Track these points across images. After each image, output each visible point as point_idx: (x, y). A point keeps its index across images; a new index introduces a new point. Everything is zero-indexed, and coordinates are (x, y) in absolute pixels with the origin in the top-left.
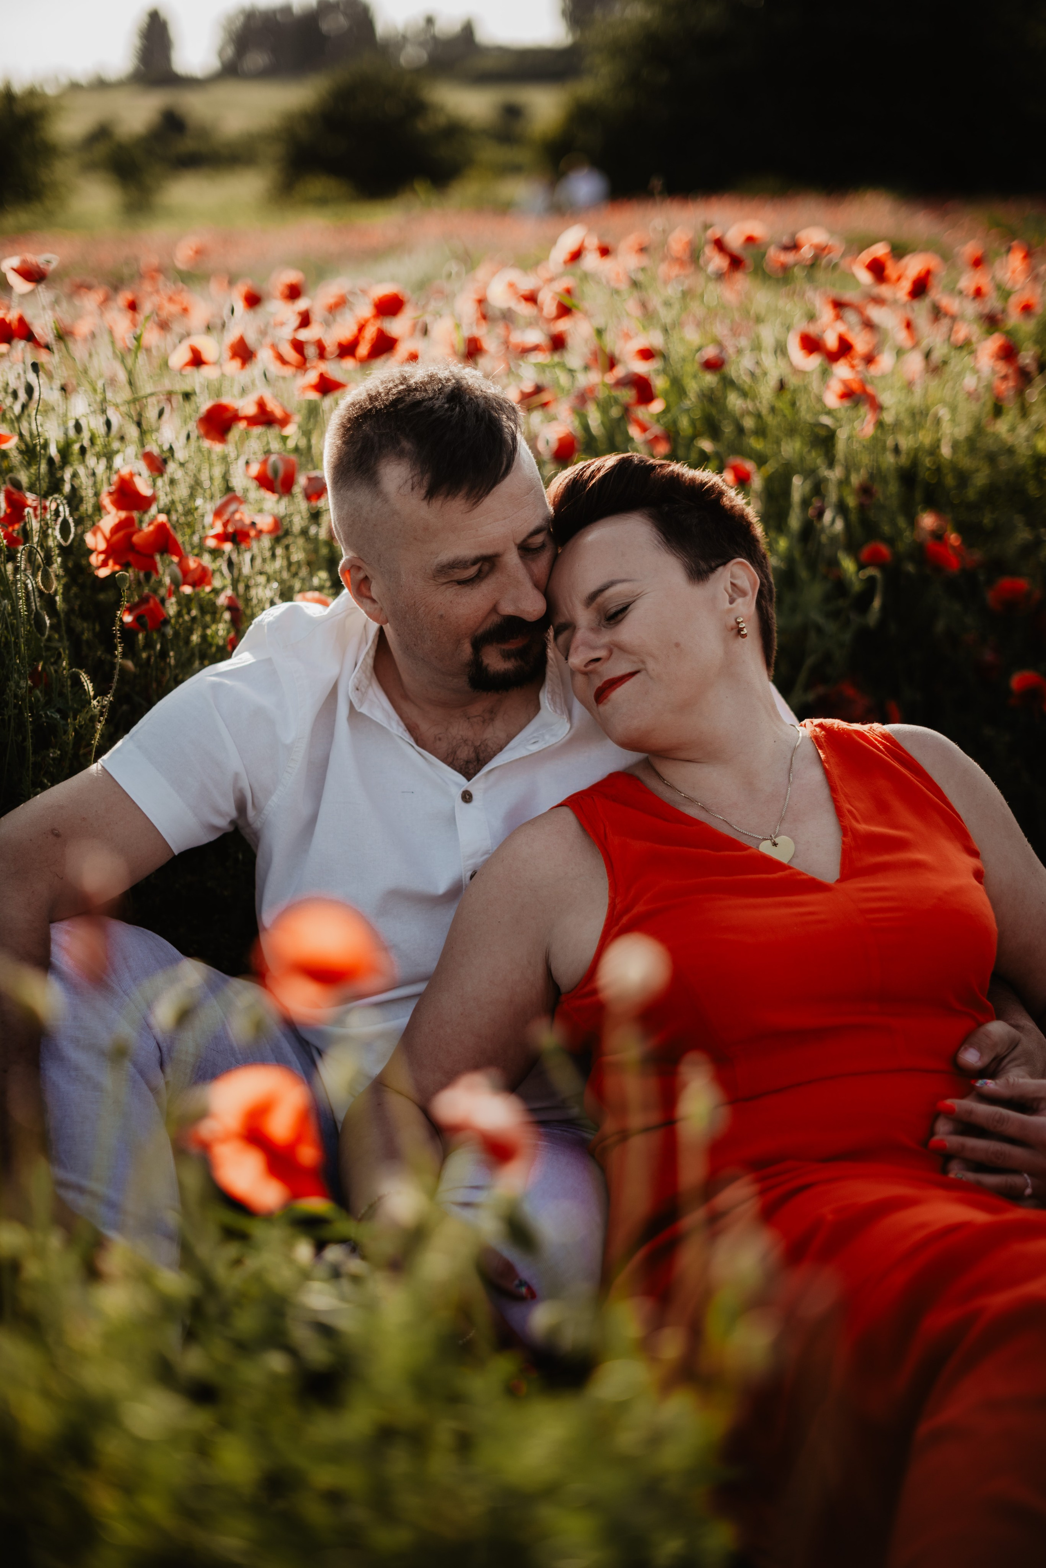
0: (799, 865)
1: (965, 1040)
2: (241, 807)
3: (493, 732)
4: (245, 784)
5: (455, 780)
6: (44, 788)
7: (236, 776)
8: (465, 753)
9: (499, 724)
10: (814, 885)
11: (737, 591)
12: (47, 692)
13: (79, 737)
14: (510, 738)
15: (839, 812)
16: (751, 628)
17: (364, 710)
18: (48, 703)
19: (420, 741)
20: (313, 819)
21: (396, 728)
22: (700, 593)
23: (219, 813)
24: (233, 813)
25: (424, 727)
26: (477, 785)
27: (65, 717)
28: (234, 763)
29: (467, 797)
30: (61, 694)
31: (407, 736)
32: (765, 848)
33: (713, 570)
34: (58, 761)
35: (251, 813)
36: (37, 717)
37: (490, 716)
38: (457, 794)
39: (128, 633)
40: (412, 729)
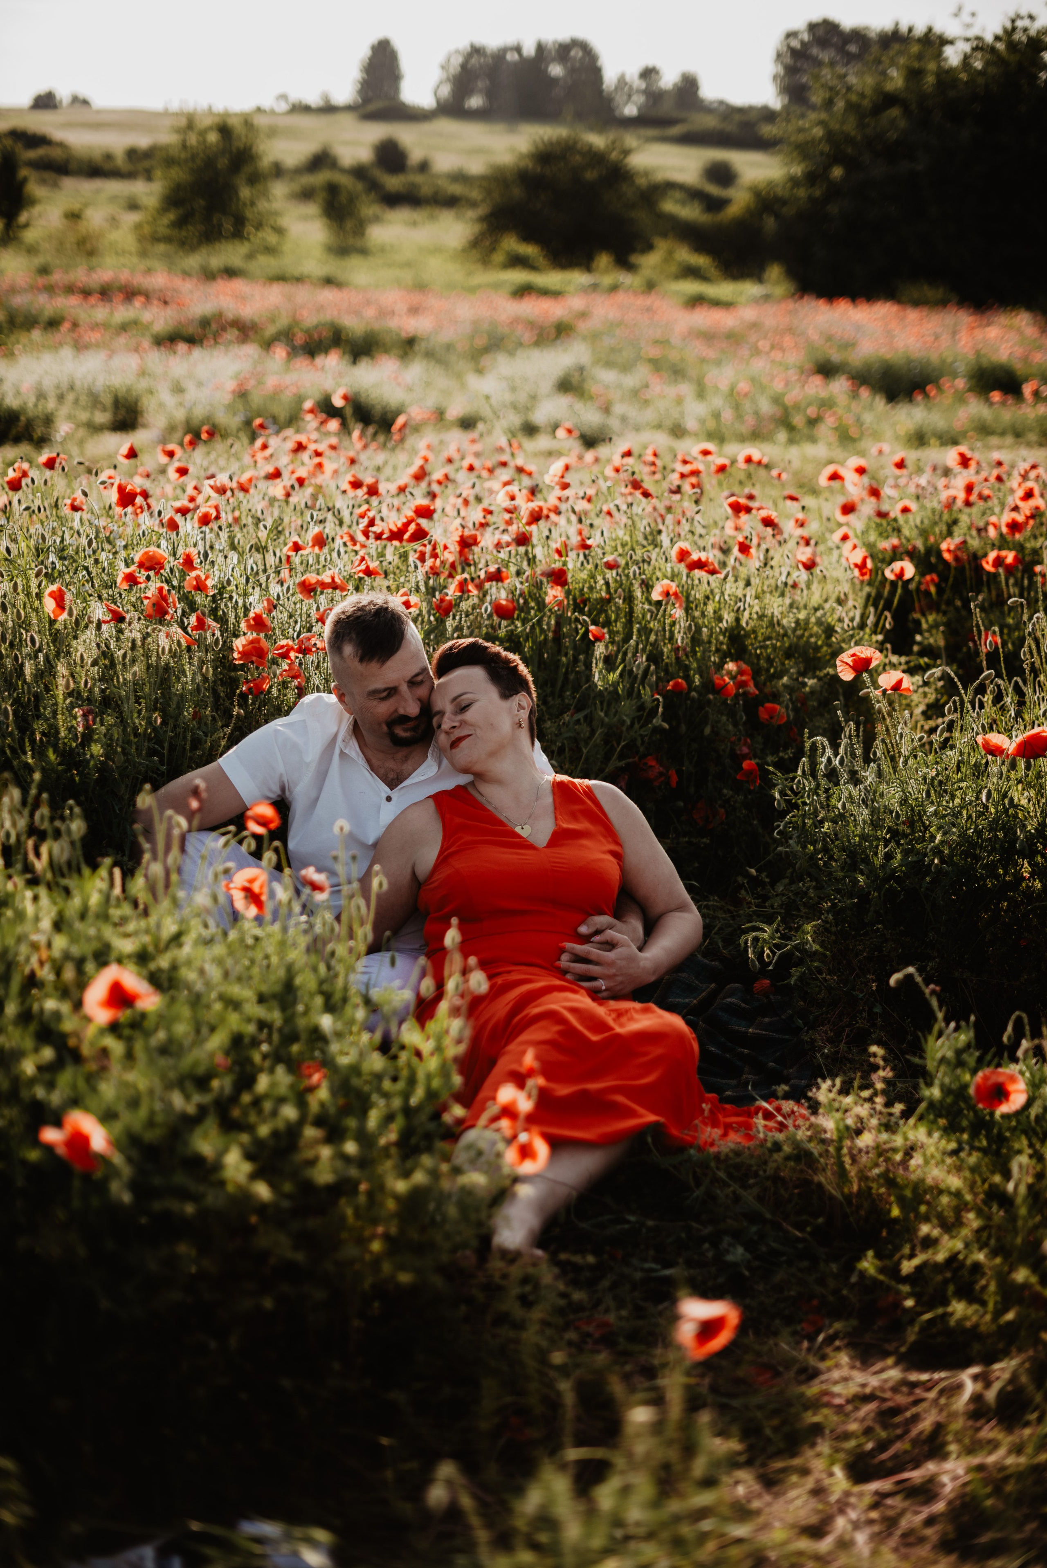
0: (532, 840)
1: (582, 922)
2: (283, 789)
3: (407, 767)
4: (285, 779)
5: (385, 789)
6: (193, 769)
7: (281, 775)
8: (391, 775)
9: (410, 762)
10: (532, 847)
11: (521, 707)
12: (199, 723)
13: (212, 747)
14: (415, 770)
15: (556, 819)
16: (525, 724)
17: (346, 751)
18: (199, 728)
19: (373, 768)
20: (317, 799)
21: (361, 761)
22: (504, 705)
23: (271, 790)
24: (279, 792)
25: (374, 761)
26: (395, 794)
27: (206, 736)
28: (281, 768)
29: (389, 799)
30: (206, 724)
31: (367, 766)
32: (518, 829)
33: (511, 696)
34: (201, 756)
35: (287, 793)
36: (193, 734)
37: (406, 759)
38: (384, 796)
39: (243, 696)
40: (368, 761)
